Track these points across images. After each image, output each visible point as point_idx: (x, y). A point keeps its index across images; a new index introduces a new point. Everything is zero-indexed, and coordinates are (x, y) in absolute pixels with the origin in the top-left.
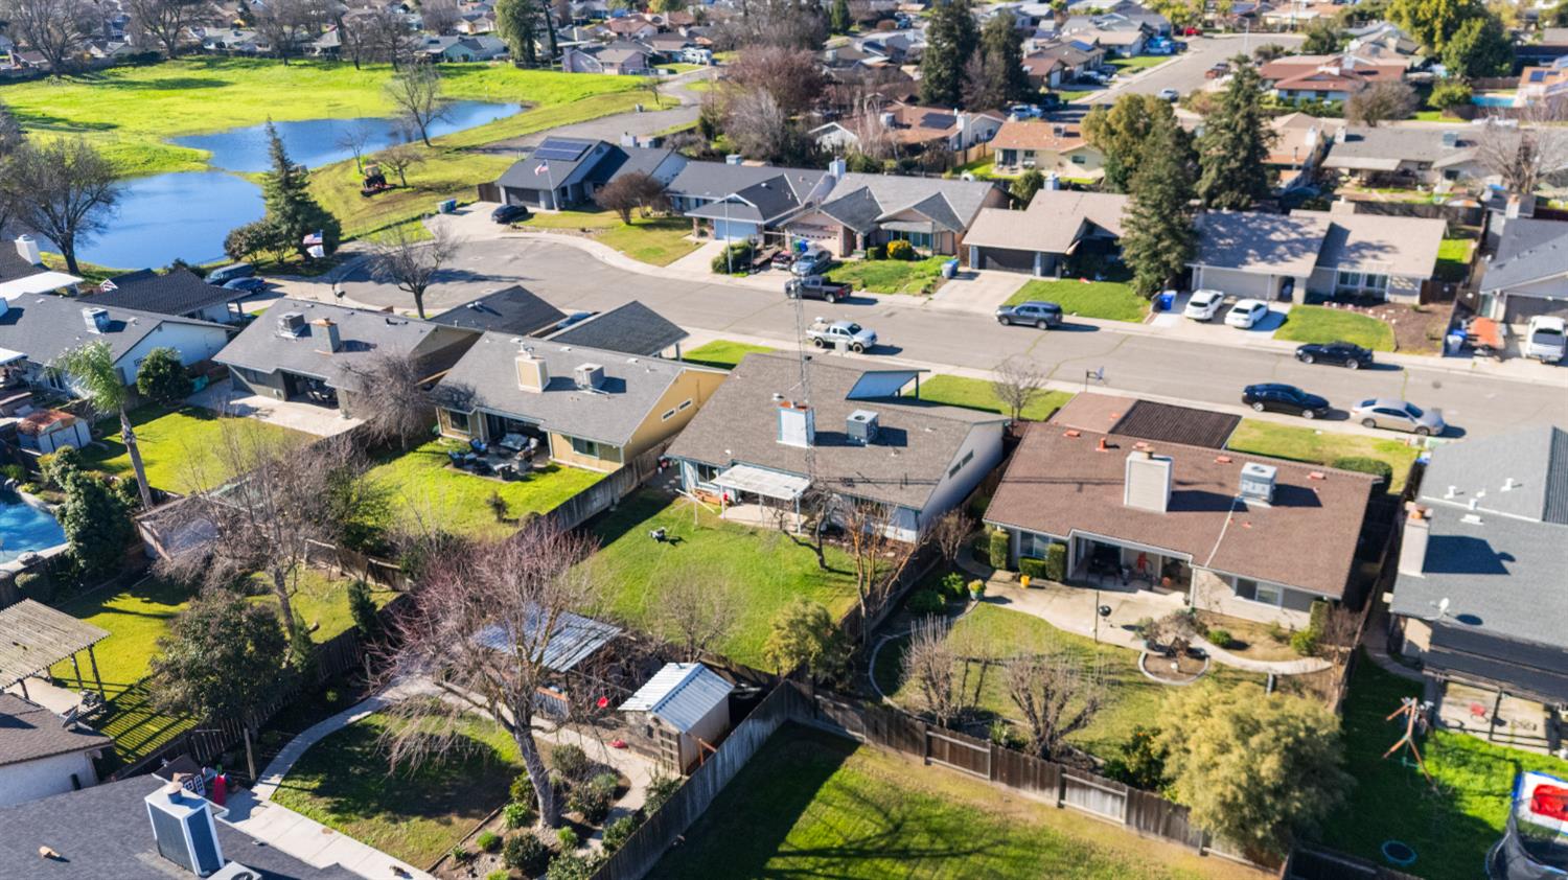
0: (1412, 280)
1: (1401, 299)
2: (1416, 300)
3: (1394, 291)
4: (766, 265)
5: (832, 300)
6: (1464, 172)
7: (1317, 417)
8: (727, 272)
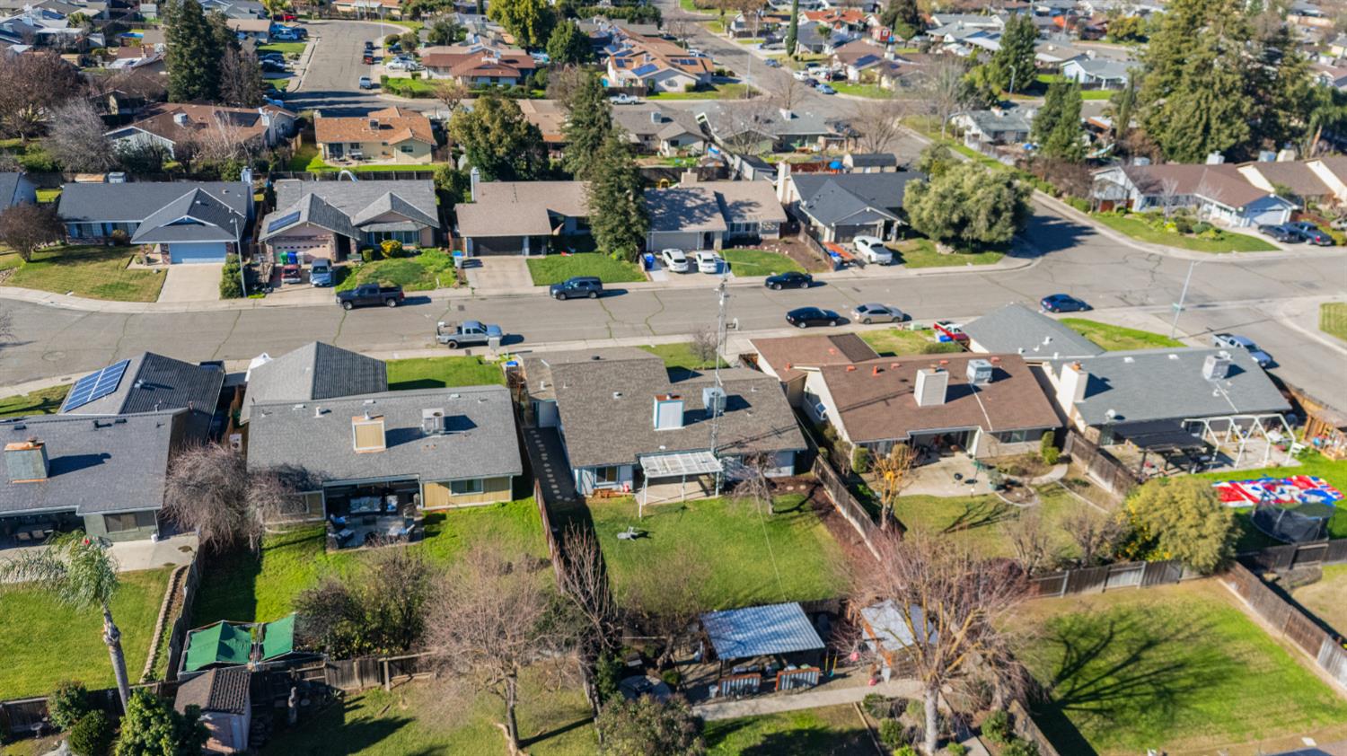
0: (773, 223)
1: (769, 237)
2: (777, 236)
3: (764, 232)
4: (274, 282)
5: (393, 304)
6: (681, 141)
7: (838, 324)
8: (242, 296)
